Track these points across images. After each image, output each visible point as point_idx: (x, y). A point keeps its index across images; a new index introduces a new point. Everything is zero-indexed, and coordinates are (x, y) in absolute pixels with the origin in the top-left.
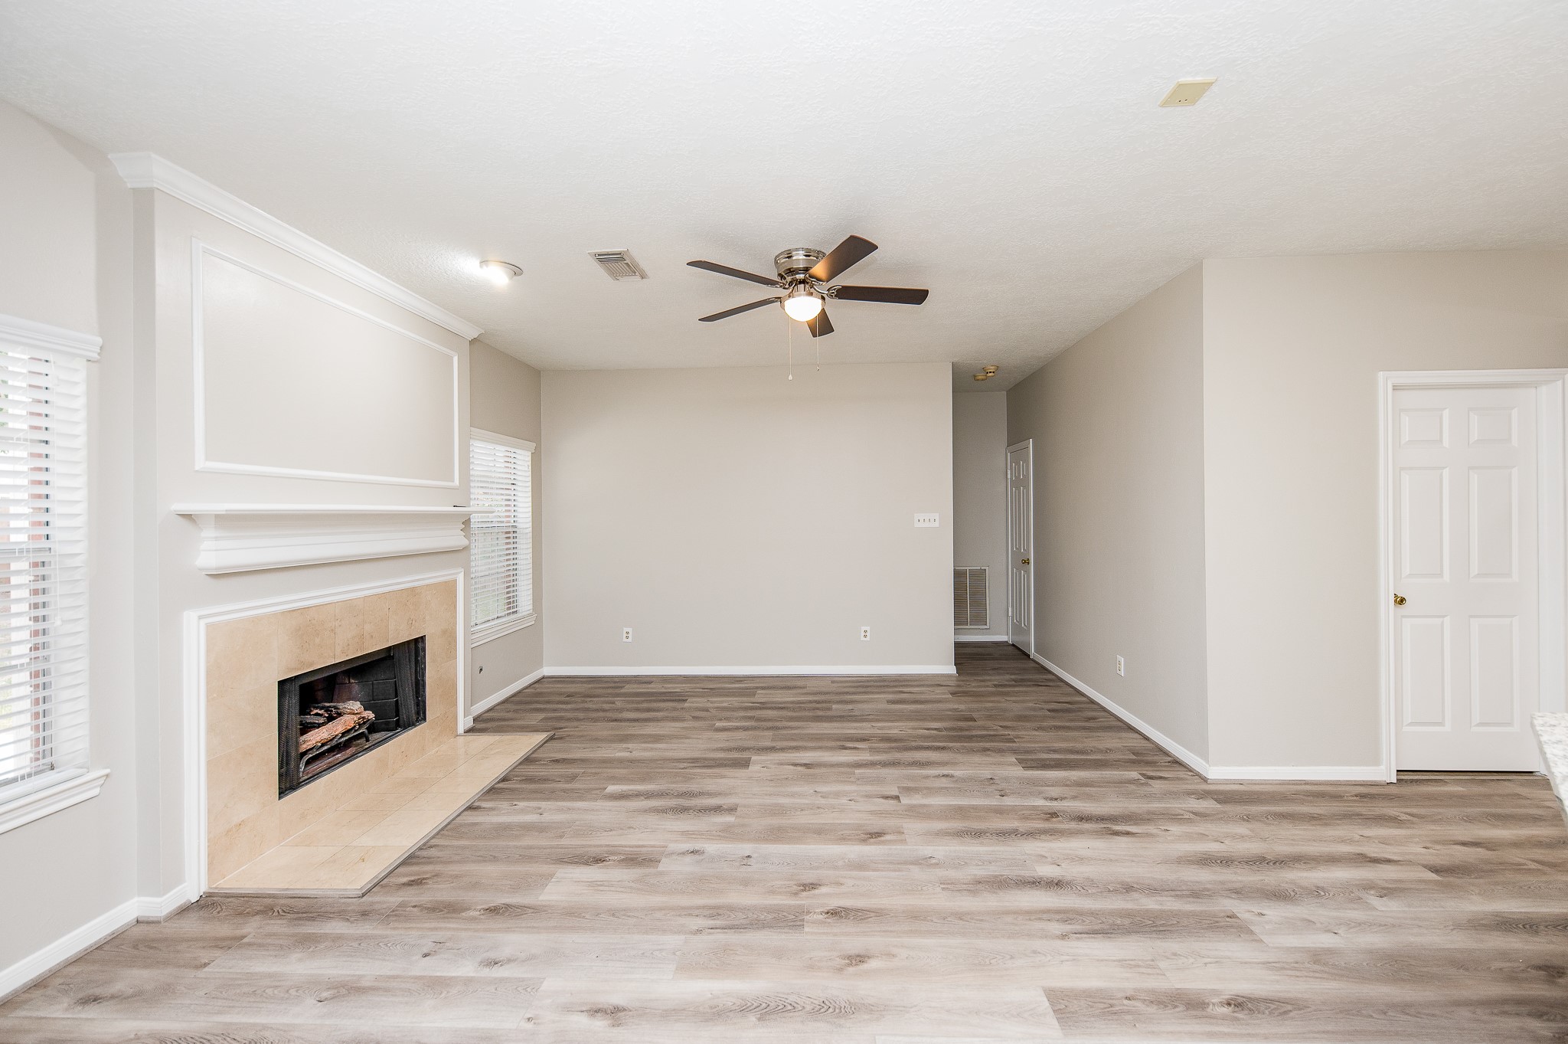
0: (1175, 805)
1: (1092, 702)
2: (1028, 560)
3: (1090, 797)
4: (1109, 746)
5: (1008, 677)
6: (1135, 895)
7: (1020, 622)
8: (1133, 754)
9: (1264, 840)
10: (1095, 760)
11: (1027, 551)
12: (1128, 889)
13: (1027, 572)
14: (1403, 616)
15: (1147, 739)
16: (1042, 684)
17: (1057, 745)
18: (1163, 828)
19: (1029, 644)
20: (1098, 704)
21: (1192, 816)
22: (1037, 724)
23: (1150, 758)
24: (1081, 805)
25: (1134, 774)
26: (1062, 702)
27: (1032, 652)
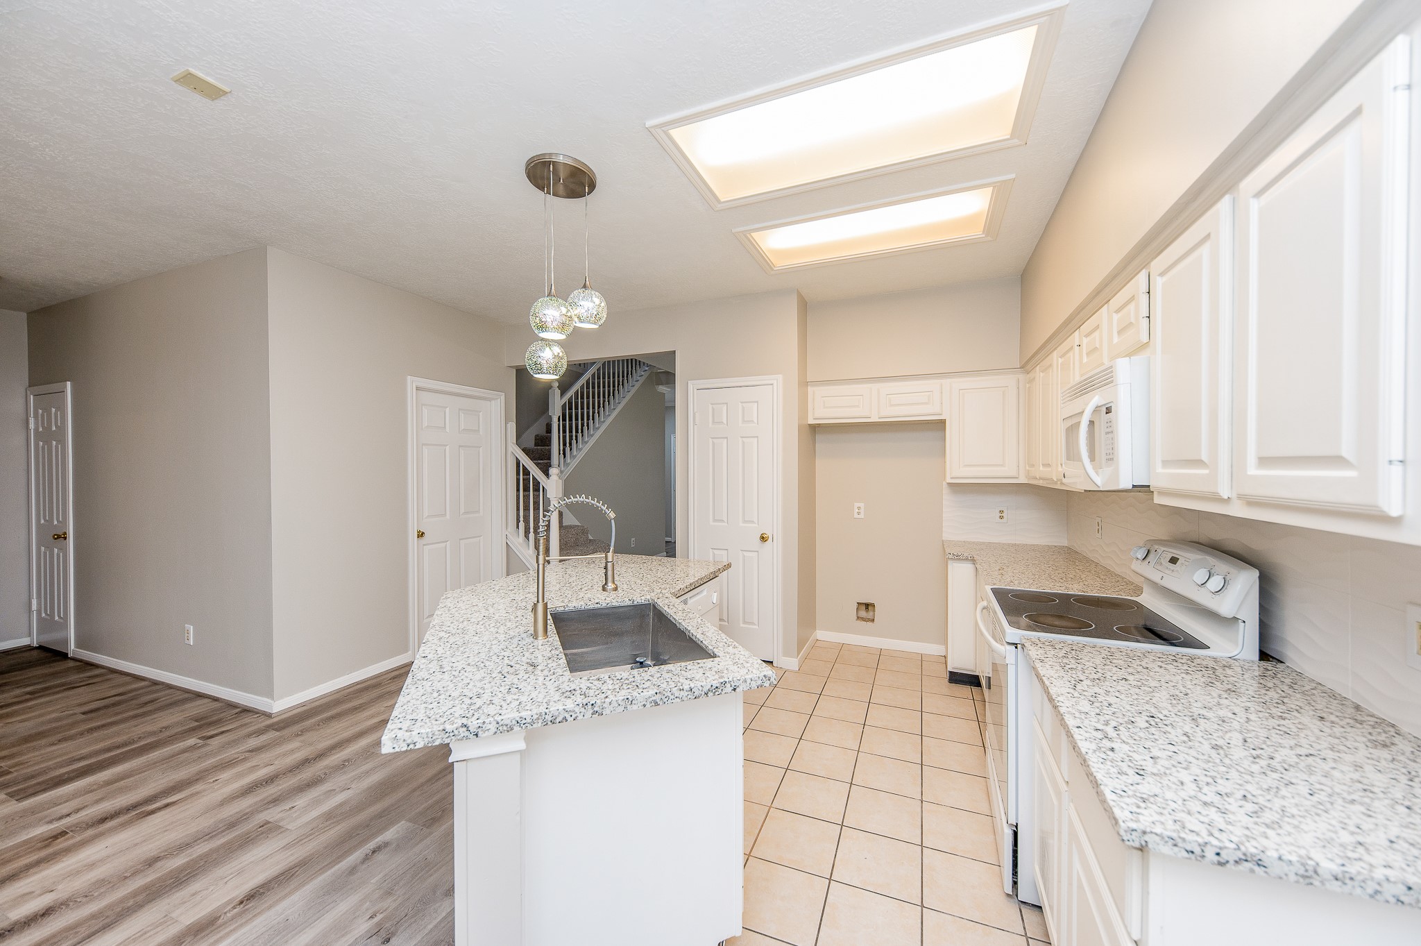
0: (231, 753)
1: (155, 683)
2: (65, 533)
3: (122, 791)
4: (165, 724)
5: (18, 692)
6: (159, 864)
7: (52, 615)
8: (196, 721)
9: (311, 744)
10: (141, 746)
11: (64, 522)
12: (151, 862)
13: (64, 550)
14: (424, 545)
15: (216, 699)
16: (82, 684)
17: (84, 751)
18: (211, 781)
19: (66, 641)
20: (163, 683)
21: (247, 755)
22: (59, 736)
23: (215, 718)
24: (109, 804)
25: (191, 741)
26: (109, 697)
27: (72, 648)
